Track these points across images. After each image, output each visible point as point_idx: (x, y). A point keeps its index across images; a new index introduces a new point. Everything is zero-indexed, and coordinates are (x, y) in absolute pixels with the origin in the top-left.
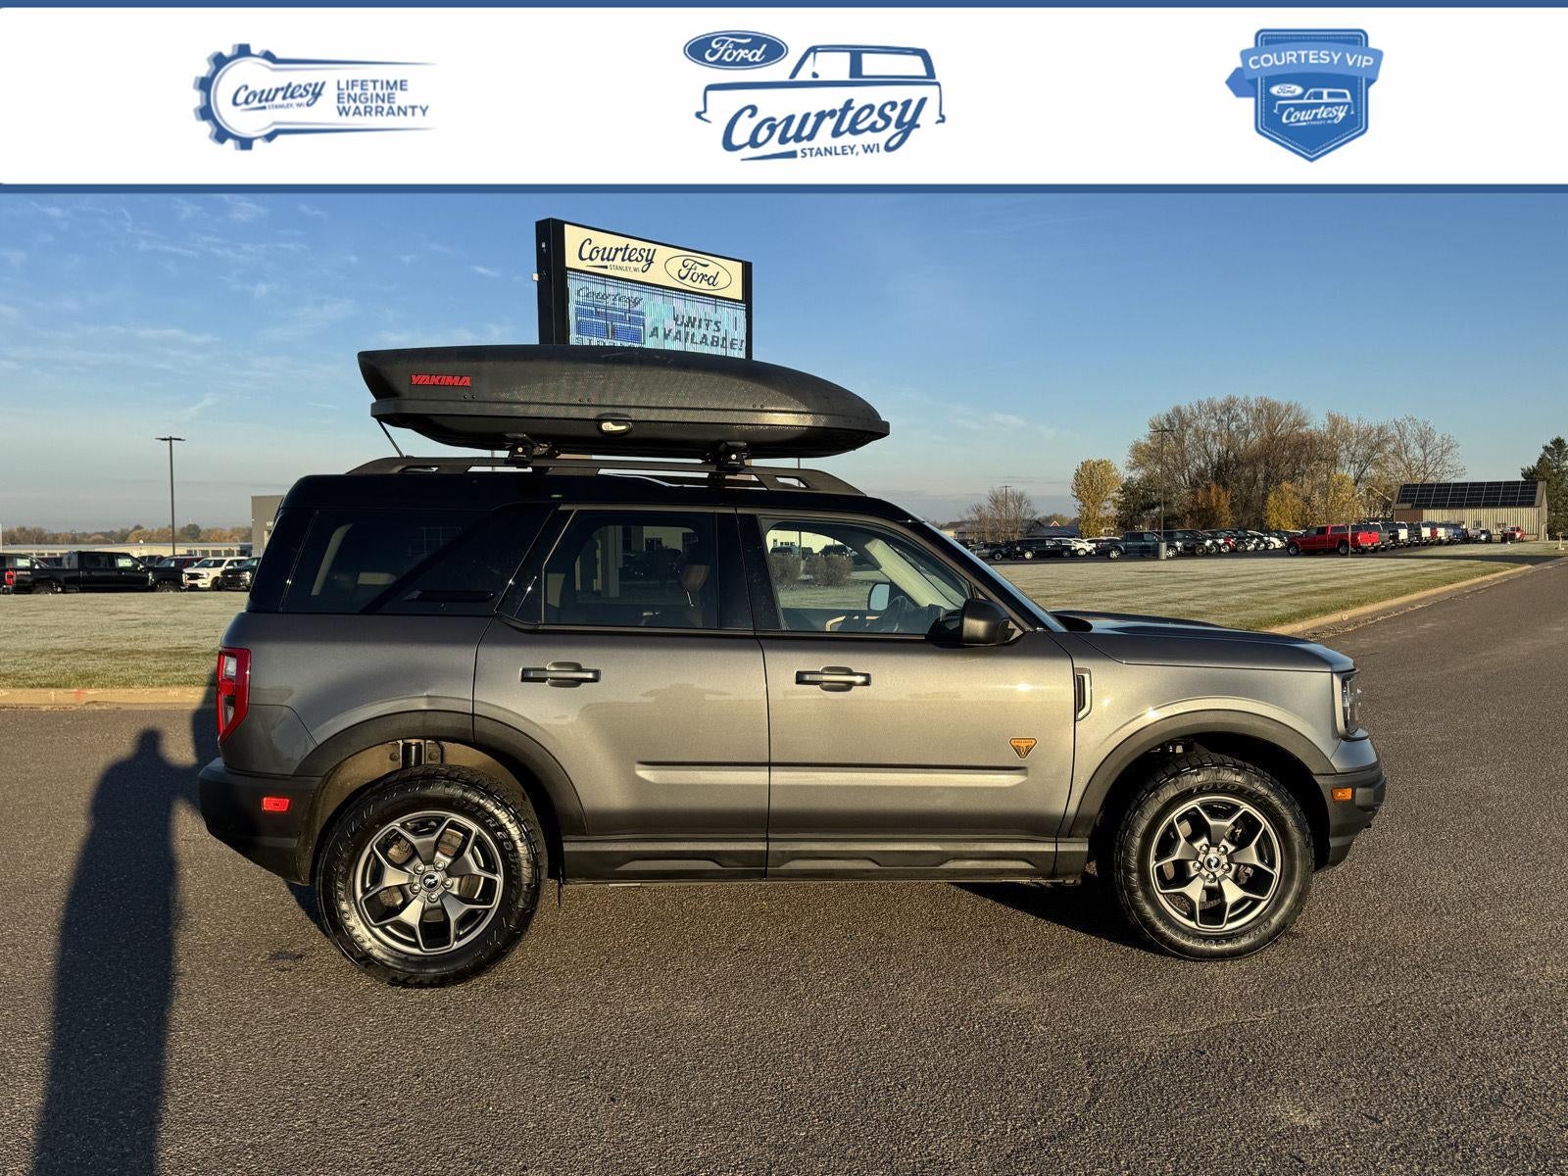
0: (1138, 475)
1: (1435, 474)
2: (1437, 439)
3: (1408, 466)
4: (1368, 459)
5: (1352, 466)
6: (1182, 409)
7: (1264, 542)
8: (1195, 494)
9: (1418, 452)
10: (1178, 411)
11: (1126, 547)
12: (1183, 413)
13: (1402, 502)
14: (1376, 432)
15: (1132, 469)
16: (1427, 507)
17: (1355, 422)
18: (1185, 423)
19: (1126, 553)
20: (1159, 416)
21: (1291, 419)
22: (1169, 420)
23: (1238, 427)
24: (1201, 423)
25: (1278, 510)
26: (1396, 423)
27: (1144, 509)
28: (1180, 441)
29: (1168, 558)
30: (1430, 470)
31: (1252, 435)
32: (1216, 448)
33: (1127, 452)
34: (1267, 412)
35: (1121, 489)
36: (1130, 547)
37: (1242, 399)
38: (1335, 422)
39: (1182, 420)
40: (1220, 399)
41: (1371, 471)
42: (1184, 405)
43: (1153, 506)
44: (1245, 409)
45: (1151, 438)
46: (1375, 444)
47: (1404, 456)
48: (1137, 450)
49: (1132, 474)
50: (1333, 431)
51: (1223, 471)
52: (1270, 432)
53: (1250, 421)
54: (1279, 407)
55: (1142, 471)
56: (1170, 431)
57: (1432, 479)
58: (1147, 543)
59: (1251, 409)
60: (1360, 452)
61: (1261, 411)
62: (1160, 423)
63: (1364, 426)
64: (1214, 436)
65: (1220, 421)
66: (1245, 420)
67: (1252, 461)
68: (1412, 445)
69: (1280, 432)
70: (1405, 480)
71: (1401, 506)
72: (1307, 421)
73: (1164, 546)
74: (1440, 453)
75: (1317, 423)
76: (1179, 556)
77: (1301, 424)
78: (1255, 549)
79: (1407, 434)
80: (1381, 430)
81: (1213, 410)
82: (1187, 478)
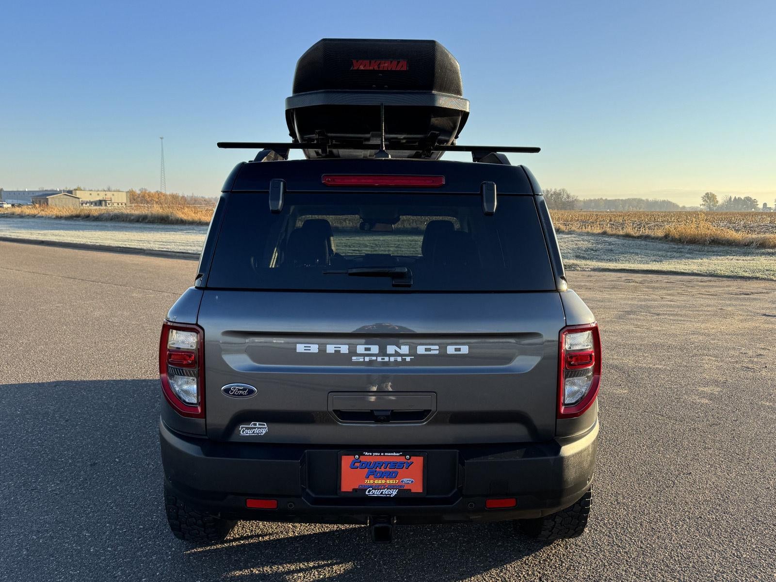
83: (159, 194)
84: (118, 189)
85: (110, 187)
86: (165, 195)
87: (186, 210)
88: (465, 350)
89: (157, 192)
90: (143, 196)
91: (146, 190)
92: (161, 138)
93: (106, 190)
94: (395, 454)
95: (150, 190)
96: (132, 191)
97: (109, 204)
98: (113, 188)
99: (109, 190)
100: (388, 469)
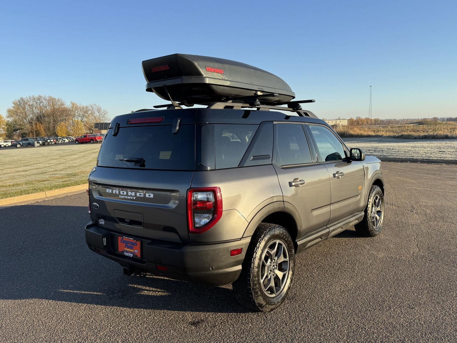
0: (10, 120)
1: (103, 120)
2: (102, 111)
3: (95, 118)
4: (84, 116)
5: (79, 118)
6: (24, 98)
7: (63, 140)
8: (32, 126)
9: (98, 114)
10: (22, 99)
11: (22, 143)
12: (24, 100)
13: (96, 128)
14: (85, 108)
15: (8, 118)
16: (102, 129)
17: (79, 105)
18: (25, 103)
19: (22, 146)
20: (16, 100)
21: (60, 103)
22: (19, 102)
23: (43, 105)
24: (31, 103)
25: (61, 130)
26: (91, 105)
27: (14, 131)
28: (24, 109)
29: (38, 147)
30: (101, 119)
31: (48, 108)
32: (36, 111)
33: (6, 112)
34: (52, 101)
35: (5, 124)
36: (24, 143)
37: (43, 96)
38: (73, 104)
39: (24, 101)
40: (36, 96)
41: (85, 119)
42: (24, 97)
43: (17, 130)
44: (44, 99)
45: (14, 107)
46: (85, 111)
47: (94, 115)
48: (9, 111)
49: (8, 119)
50: (73, 107)
51: (39, 119)
52: (54, 107)
53: (47, 103)
54: (55, 100)
55: (12, 118)
56: (20, 105)
57: (102, 122)
58: (30, 142)
59: (47, 100)
60: (81, 113)
61: (50, 100)
62: (16, 103)
63: (81, 106)
64: (36, 107)
65: (37, 103)
66: (45, 103)
67: (49, 116)
68: (96, 112)
69: (57, 107)
70: (95, 122)
71: (95, 129)
72: (64, 104)
73: (36, 142)
74: (103, 114)
75: (68, 105)
76: (41, 145)
77: (63, 105)
78: (61, 143)
79: (94, 109)
80: (86, 107)
81: (34, 99)
82: (28, 121)
83: (367, 119)
84: (344, 118)
85: (339, 118)
86: (371, 120)
87: (355, 129)
88: (152, 196)
89: (366, 118)
90: (358, 121)
91: (360, 117)
92: (370, 86)
93: (337, 119)
94: (131, 239)
95: (362, 118)
96: (352, 119)
97: (338, 127)
98: (341, 118)
99: (339, 119)
100: (130, 245)
